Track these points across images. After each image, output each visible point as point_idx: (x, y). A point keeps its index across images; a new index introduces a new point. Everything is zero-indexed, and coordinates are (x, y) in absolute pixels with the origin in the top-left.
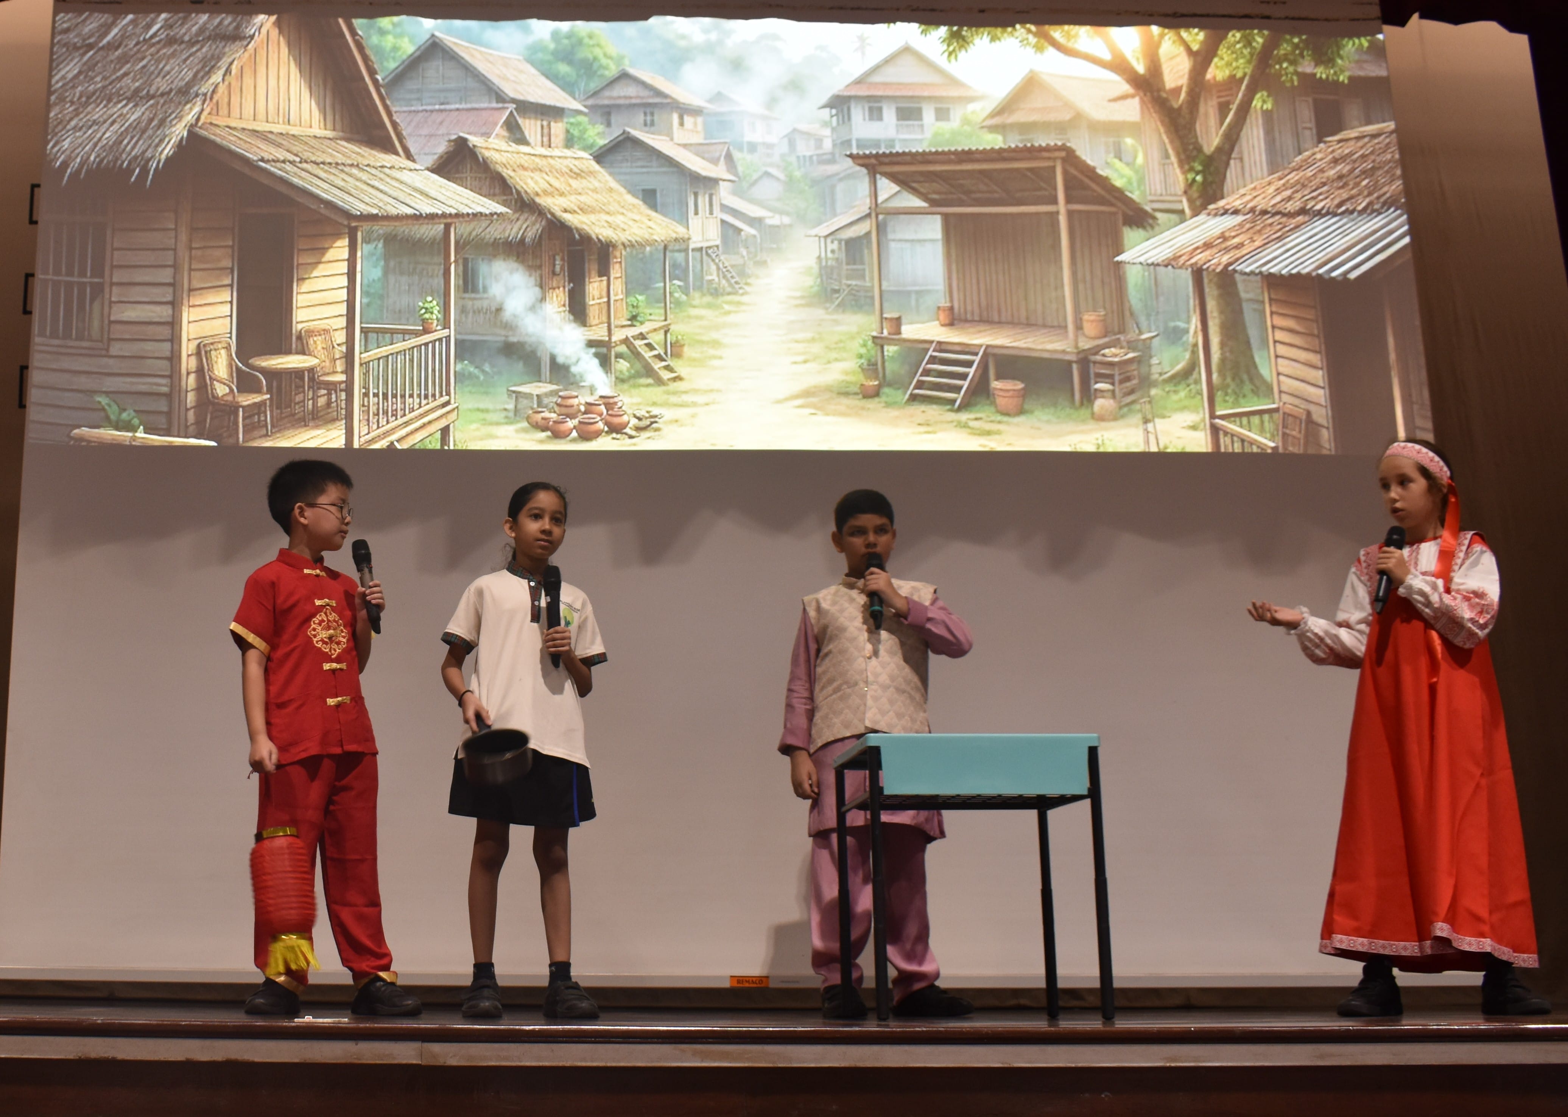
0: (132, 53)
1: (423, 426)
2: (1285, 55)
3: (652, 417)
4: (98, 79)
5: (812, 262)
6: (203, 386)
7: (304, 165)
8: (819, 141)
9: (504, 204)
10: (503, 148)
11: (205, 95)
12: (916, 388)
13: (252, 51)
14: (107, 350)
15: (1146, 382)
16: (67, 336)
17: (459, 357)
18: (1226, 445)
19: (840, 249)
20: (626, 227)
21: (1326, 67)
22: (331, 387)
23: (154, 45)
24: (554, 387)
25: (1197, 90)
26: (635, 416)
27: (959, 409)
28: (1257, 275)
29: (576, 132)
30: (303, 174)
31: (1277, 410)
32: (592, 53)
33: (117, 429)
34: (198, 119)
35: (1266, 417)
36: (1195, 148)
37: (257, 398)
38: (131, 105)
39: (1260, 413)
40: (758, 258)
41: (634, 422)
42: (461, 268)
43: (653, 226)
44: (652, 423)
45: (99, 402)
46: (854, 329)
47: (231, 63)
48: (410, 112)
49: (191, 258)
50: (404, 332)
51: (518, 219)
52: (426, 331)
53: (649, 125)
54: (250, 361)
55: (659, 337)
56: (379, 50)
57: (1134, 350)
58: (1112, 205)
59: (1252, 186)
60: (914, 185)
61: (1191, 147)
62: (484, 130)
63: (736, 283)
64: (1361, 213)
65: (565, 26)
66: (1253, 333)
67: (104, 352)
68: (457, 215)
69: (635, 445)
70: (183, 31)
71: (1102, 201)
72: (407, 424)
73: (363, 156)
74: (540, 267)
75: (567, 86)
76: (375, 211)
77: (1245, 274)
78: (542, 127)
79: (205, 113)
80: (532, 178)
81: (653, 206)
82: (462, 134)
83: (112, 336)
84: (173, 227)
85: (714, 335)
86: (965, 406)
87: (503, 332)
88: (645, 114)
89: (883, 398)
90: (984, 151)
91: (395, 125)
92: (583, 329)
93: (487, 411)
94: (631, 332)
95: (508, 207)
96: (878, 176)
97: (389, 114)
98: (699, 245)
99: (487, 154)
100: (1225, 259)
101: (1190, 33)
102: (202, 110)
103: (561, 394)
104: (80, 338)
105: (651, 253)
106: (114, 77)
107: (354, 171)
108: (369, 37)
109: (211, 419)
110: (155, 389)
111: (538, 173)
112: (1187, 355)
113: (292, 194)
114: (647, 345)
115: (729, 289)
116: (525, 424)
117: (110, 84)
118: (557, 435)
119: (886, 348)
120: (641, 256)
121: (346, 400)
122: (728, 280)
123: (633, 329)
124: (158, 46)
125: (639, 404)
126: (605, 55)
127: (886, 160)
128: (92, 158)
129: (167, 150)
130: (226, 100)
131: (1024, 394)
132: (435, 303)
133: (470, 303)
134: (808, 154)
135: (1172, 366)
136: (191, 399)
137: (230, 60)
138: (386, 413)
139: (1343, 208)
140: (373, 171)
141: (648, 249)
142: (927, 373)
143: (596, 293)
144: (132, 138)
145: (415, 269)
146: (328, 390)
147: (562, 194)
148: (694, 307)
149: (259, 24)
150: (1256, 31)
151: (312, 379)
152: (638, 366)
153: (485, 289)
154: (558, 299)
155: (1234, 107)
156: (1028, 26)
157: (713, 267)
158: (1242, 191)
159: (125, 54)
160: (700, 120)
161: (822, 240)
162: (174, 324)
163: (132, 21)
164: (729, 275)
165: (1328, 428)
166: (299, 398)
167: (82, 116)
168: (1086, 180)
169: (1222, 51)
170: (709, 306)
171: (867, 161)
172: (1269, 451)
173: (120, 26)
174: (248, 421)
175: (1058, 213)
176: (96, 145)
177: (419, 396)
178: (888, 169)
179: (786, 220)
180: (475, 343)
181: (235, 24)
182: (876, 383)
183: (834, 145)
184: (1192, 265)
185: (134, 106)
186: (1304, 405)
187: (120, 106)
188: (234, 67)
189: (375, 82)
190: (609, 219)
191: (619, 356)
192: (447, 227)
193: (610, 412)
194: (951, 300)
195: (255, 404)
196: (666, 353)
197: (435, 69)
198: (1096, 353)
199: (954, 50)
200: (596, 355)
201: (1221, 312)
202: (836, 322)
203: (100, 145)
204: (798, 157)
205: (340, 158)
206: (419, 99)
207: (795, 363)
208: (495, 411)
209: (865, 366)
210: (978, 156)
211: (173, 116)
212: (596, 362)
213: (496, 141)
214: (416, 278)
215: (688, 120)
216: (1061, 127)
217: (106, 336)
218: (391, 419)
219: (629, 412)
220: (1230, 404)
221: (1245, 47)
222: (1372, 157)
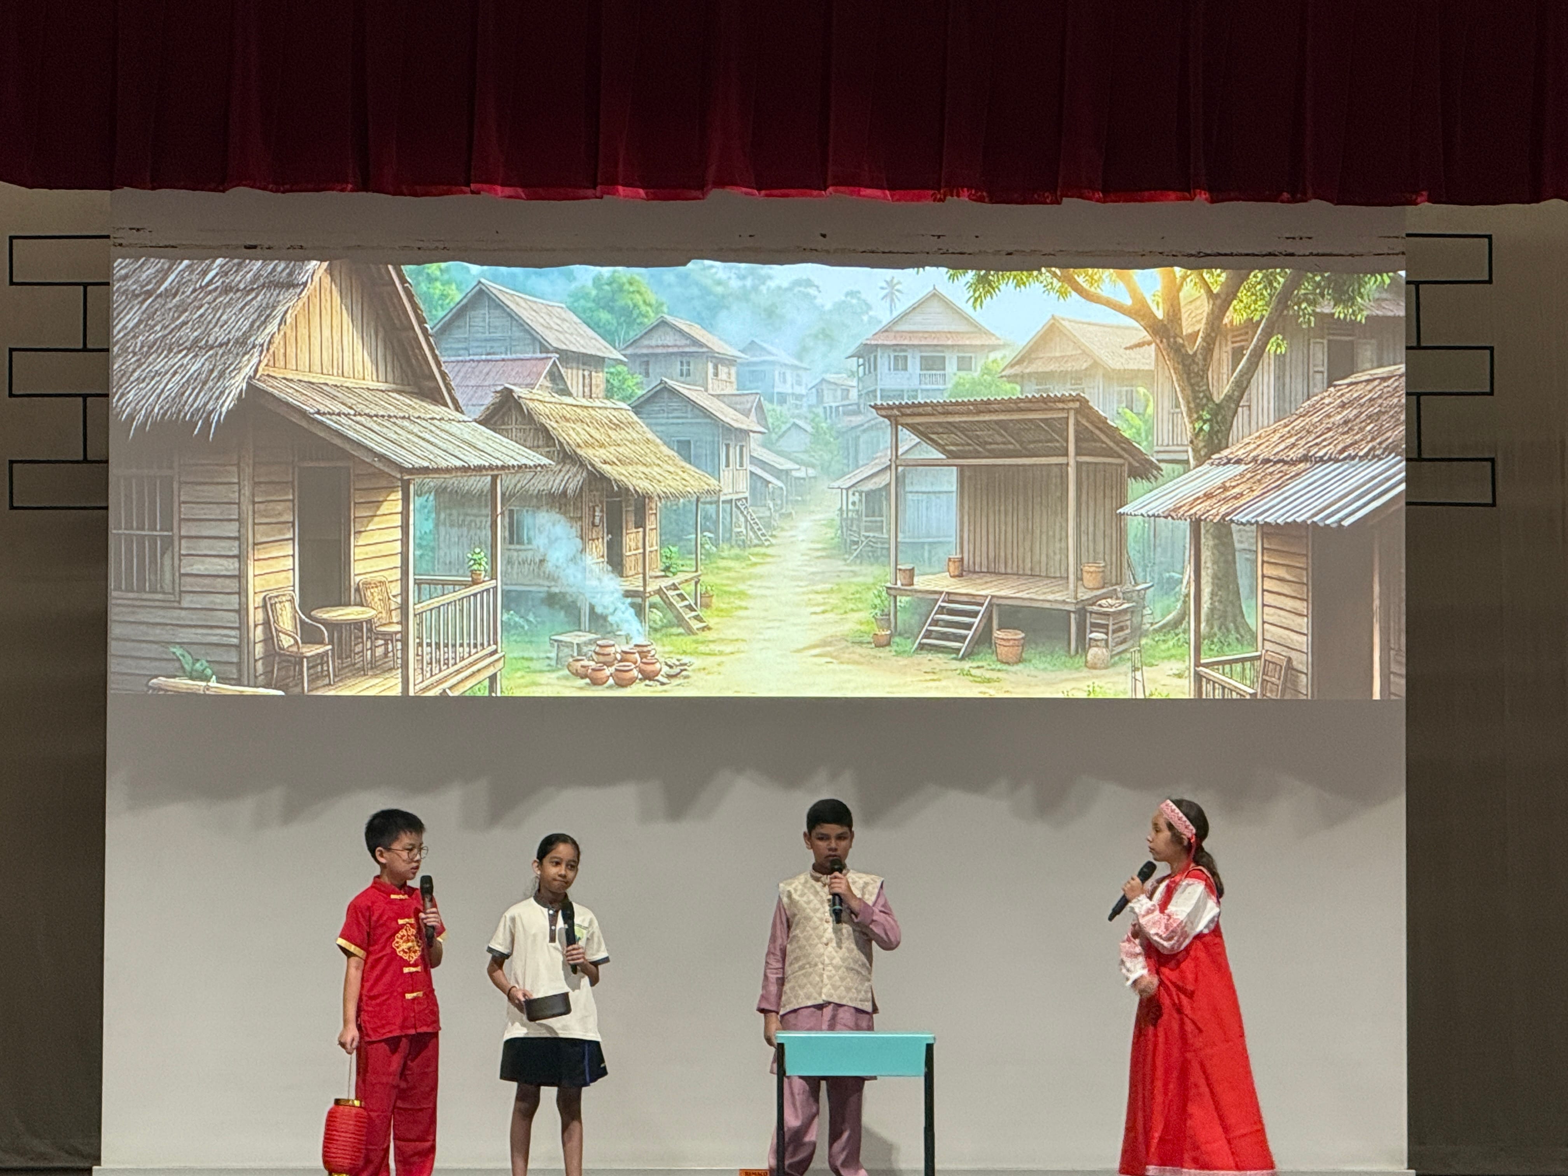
0: (189, 301)
1: (473, 674)
2: (1305, 294)
3: (682, 665)
4: (158, 328)
5: (834, 514)
6: (269, 639)
7: (358, 418)
8: (846, 391)
9: (548, 455)
10: (547, 399)
11: (262, 345)
12: (925, 637)
13: (305, 299)
14: (179, 602)
15: (1138, 632)
16: (142, 589)
17: (506, 607)
18: (1208, 691)
19: (860, 501)
20: (661, 478)
21: (1346, 307)
22: (388, 637)
23: (210, 292)
24: (593, 636)
25: (1213, 335)
26: (666, 664)
27: (963, 658)
28: (1252, 524)
29: (616, 383)
30: (358, 427)
31: (1259, 658)
32: (632, 299)
33: (192, 678)
34: (256, 371)
35: (1248, 665)
36: (1205, 396)
37: (320, 649)
38: (191, 356)
39: (1243, 660)
40: (783, 511)
41: (665, 669)
42: (507, 519)
43: (687, 478)
44: (682, 671)
45: (174, 653)
46: (870, 580)
47: (286, 312)
48: (458, 362)
49: (254, 512)
50: (454, 583)
51: (560, 471)
52: (475, 582)
53: (685, 374)
54: (313, 613)
55: (690, 588)
56: (428, 298)
57: (1129, 601)
58: (1120, 456)
59: (1257, 434)
60: (933, 436)
61: (1201, 395)
62: (528, 380)
63: (763, 535)
64: (1361, 458)
65: (606, 271)
66: (1243, 583)
67: (176, 605)
68: (503, 468)
69: (665, 691)
70: (238, 278)
71: (1111, 453)
72: (458, 672)
73: (414, 408)
74: (581, 518)
75: (608, 335)
76: (426, 464)
77: (1242, 523)
78: (584, 376)
79: (263, 365)
80: (574, 429)
81: (688, 459)
82: (507, 385)
83: (183, 589)
84: (236, 480)
85: (741, 587)
86: (969, 655)
87: (546, 583)
88: (682, 363)
89: (894, 648)
90: (1001, 402)
91: (444, 375)
92: (620, 579)
93: (531, 659)
94: (664, 583)
95: (552, 459)
96: (900, 427)
97: (438, 364)
98: (729, 497)
99: (531, 405)
100: (1223, 510)
101: (1213, 274)
102: (260, 361)
103: (599, 642)
104: (153, 591)
105: (684, 504)
106: (173, 326)
107: (406, 423)
108: (418, 284)
109: (278, 669)
110: (225, 640)
111: (579, 424)
112: (1179, 605)
113: (347, 447)
114: (678, 595)
115: (756, 541)
116: (566, 672)
117: (170, 333)
118: (595, 682)
119: (898, 598)
120: (675, 507)
121: (402, 649)
122: (755, 532)
123: (666, 579)
124: (215, 294)
125: (671, 652)
126: (645, 302)
127: (908, 411)
128: (156, 410)
129: (228, 403)
130: (282, 351)
131: (1024, 644)
132: (482, 554)
133: (515, 554)
134: (834, 405)
135: (1163, 616)
136: (259, 650)
137: (285, 308)
138: (438, 661)
139: (1346, 454)
140: (424, 423)
141: (682, 500)
142: (935, 623)
143: (633, 545)
144: (194, 389)
145: (463, 521)
146: (385, 640)
147: (602, 446)
148: (723, 558)
149: (311, 271)
150: (1278, 270)
151: (370, 630)
152: (670, 616)
153: (530, 542)
154: (598, 549)
155: (1247, 353)
156: (1053, 269)
157: (742, 519)
158: (1246, 440)
159: (182, 301)
160: (733, 370)
161: (844, 492)
162: (241, 577)
163: (188, 267)
164: (756, 527)
165: (1306, 674)
166: (358, 649)
167: (144, 366)
168: (1097, 432)
169: (1242, 293)
170: (737, 558)
171: (889, 412)
172: (1248, 697)
173: (176, 272)
174: (312, 671)
175: (1067, 464)
176: (159, 396)
177: (469, 645)
178: (909, 420)
179: (811, 472)
180: (520, 593)
181: (288, 270)
182: (888, 632)
183: (860, 396)
184: (1190, 516)
185: (194, 357)
186: (1286, 652)
187: (180, 356)
188: (288, 315)
189: (425, 331)
190: (646, 470)
191: (653, 606)
192: (494, 478)
193: (644, 660)
194: (962, 552)
195: (318, 654)
196: (696, 604)
197: (481, 317)
198: (1093, 604)
199: (980, 296)
200: (632, 605)
201: (1214, 563)
202: (855, 574)
203: (163, 397)
204: (825, 408)
205: (393, 411)
206: (466, 349)
207: (815, 613)
208: (538, 659)
209: (879, 617)
210: (996, 406)
211: (232, 367)
212: (632, 611)
213: (540, 392)
214: (465, 529)
215: (723, 370)
216: (1078, 377)
217: (177, 589)
218: (443, 668)
219: (662, 660)
220: (1215, 653)
221: (1265, 288)
222: (1380, 401)
